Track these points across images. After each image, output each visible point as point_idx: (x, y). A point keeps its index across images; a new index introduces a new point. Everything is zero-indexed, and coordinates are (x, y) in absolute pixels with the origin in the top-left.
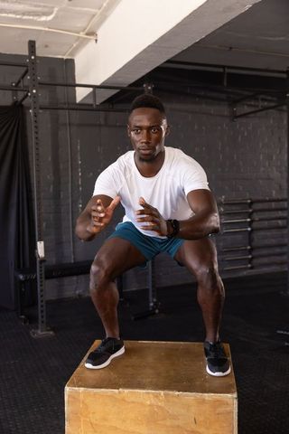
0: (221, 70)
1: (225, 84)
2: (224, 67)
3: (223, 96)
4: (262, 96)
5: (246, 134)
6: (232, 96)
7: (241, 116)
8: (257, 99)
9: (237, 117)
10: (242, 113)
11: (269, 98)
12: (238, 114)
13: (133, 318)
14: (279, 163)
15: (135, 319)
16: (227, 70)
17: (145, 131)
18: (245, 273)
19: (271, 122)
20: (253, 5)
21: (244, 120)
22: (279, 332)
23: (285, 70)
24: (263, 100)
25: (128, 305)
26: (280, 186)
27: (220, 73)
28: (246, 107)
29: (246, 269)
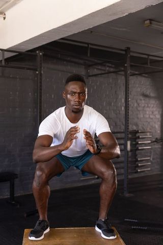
0: (86, 45)
1: (89, 55)
2: (88, 44)
3: (82, 62)
4: (108, 64)
5: (95, 88)
6: (87, 62)
7: (93, 76)
8: (105, 66)
9: (90, 76)
10: (94, 73)
11: (110, 65)
12: (91, 74)
13: (25, 215)
14: (115, 108)
15: (27, 216)
16: (90, 46)
17: (77, 95)
18: (93, 182)
19: (111, 81)
20: (129, 14)
21: (94, 78)
22: (126, 220)
23: (124, 49)
24: (108, 66)
25: (18, 206)
26: (116, 124)
27: (86, 47)
28: (95, 70)
29: (94, 179)
